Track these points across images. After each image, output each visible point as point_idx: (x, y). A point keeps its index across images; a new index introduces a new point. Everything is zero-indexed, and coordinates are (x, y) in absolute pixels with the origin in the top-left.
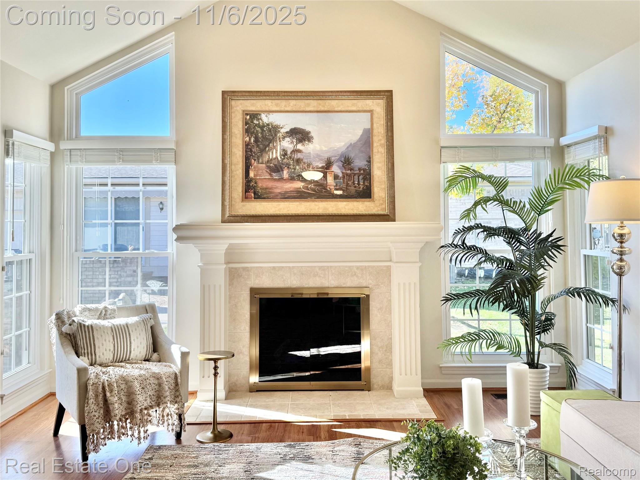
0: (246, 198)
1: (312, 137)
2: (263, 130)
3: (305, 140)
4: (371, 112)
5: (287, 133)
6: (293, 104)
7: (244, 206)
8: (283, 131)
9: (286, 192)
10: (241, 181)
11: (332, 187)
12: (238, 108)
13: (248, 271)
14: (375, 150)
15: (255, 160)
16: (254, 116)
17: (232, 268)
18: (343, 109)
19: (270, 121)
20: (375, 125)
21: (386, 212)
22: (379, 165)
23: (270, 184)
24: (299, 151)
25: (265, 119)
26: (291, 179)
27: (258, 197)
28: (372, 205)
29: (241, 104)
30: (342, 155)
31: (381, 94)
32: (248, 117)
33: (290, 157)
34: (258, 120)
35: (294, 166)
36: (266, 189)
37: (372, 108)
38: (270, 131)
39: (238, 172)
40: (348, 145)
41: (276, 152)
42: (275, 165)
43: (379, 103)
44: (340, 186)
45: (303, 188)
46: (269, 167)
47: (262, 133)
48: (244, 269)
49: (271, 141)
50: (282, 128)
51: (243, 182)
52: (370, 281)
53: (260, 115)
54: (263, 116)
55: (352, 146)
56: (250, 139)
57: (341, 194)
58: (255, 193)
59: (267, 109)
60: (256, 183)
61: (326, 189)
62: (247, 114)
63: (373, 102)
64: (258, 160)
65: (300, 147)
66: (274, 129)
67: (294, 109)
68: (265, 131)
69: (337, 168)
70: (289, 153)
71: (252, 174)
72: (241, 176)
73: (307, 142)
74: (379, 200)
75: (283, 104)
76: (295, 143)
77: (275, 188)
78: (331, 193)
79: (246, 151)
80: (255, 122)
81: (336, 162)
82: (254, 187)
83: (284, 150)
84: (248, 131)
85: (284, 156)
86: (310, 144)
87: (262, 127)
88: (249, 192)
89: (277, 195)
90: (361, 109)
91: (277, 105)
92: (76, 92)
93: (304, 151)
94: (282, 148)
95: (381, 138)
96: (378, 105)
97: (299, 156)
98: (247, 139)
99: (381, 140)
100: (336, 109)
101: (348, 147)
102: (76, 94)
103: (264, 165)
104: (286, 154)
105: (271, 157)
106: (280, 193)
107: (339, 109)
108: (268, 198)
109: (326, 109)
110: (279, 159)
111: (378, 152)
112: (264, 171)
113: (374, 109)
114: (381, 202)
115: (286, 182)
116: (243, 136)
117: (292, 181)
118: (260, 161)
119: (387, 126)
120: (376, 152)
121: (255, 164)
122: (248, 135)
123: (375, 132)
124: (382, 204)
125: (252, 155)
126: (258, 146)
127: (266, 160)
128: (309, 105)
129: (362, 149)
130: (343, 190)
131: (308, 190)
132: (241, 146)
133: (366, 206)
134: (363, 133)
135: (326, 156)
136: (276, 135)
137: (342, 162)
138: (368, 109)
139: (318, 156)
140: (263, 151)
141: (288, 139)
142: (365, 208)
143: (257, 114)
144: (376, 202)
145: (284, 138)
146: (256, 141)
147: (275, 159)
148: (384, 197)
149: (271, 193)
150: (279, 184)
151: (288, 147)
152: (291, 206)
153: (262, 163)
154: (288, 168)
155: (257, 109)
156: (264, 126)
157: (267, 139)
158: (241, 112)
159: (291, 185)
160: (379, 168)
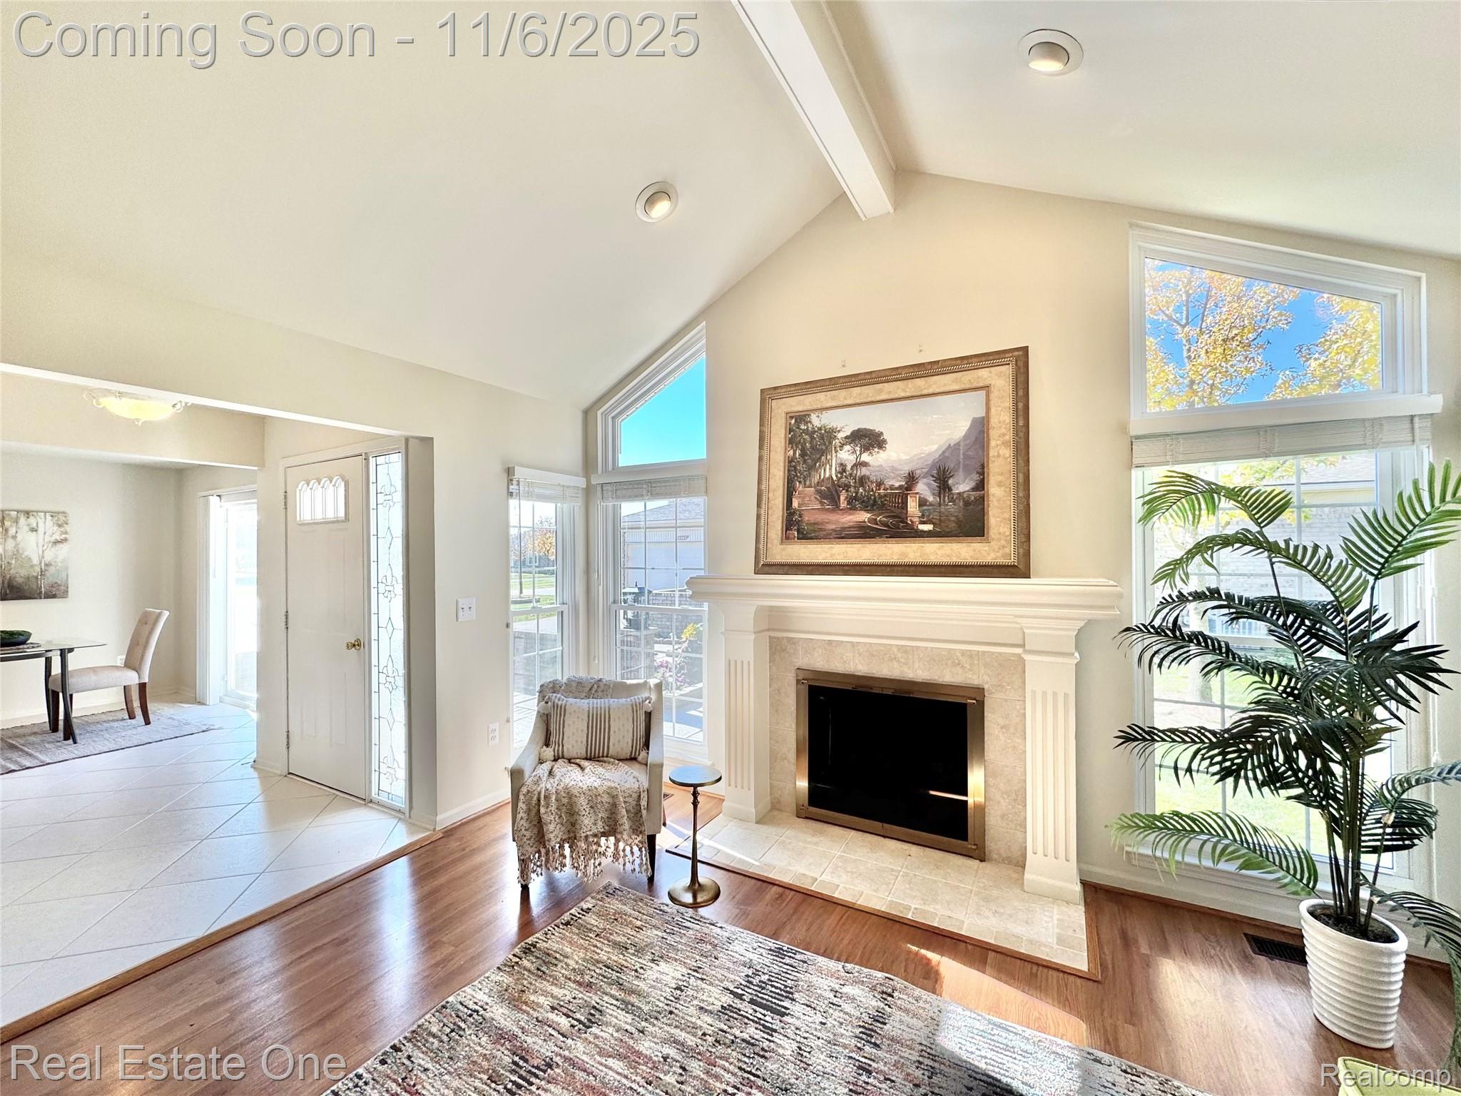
0: (787, 538)
1: (885, 441)
2: (812, 438)
3: (873, 447)
4: (986, 388)
5: (846, 438)
6: (856, 393)
7: (783, 550)
8: (841, 435)
9: (844, 529)
10: (781, 514)
11: (916, 520)
12: (780, 411)
13: (794, 644)
14: (992, 453)
15: (800, 482)
16: (801, 418)
17: (774, 638)
18: (937, 391)
19: (822, 423)
20: (993, 411)
21: (1012, 560)
22: (1000, 478)
23: (820, 517)
24: (865, 464)
25: (816, 421)
26: (850, 509)
27: (804, 536)
28: (985, 549)
29: (784, 404)
30: (933, 465)
31: (1007, 355)
32: (793, 421)
33: (851, 475)
34: (806, 423)
35: (855, 487)
36: (814, 524)
37: (987, 383)
38: (823, 438)
39: (777, 502)
40: (944, 448)
41: (830, 469)
42: (828, 488)
43: (1001, 372)
44: (929, 516)
45: (869, 522)
46: (819, 492)
47: (811, 443)
48: (789, 639)
49: (823, 453)
50: (839, 431)
51: (783, 516)
52: (986, 678)
53: (809, 415)
54: (814, 418)
55: (953, 449)
56: (795, 453)
57: (930, 531)
58: (799, 532)
59: (819, 407)
60: (800, 516)
61: (907, 523)
62: (792, 418)
63: (990, 372)
64: (805, 481)
65: (865, 457)
66: (829, 434)
67: (858, 401)
68: (815, 438)
69: (925, 487)
70: (849, 468)
71: (795, 504)
72: (781, 507)
73: (876, 450)
74: (999, 540)
75: (843, 396)
76: (858, 453)
77: (827, 523)
78: (913, 529)
79: (789, 470)
80: (803, 427)
81: (923, 477)
82: (798, 522)
83: (842, 464)
84: (792, 442)
85: (841, 473)
86: (881, 451)
87: (811, 434)
88: (791, 530)
89: (830, 534)
90: (968, 386)
91: (833, 398)
92: (613, 415)
93: (871, 464)
94: (839, 461)
95: (1003, 430)
96: (999, 375)
97: (864, 471)
98: (791, 452)
99: (1004, 435)
100: (925, 392)
101: (944, 452)
102: (613, 418)
103: (813, 489)
104: (844, 471)
105: (822, 477)
106: (834, 530)
107: (931, 391)
108: (817, 538)
109: (908, 394)
110: (835, 478)
111: (999, 456)
112: (813, 498)
113: (993, 383)
114: (1003, 542)
115: (843, 514)
116: (786, 449)
117: (852, 512)
118: (808, 483)
119: (1016, 410)
120: (994, 456)
121: (801, 488)
122: (792, 447)
123: (994, 421)
124: (1004, 547)
125: (797, 476)
126: (805, 462)
127: (816, 481)
128: (881, 391)
129: (970, 453)
130: (933, 524)
131: (877, 524)
132: (782, 464)
133: (974, 550)
134: (971, 425)
135: (906, 469)
136: (830, 443)
137: (933, 476)
138: (981, 384)
139: (893, 469)
140: (811, 468)
141: (847, 447)
142: (972, 553)
143: (805, 416)
144: (993, 543)
145: (842, 446)
146: (803, 455)
147: (828, 479)
148: (1008, 533)
149: (821, 530)
150: (834, 517)
151: (848, 460)
152: (848, 550)
153: (810, 486)
154: (847, 491)
155: (805, 408)
156: (814, 432)
157: (818, 450)
158: (784, 415)
159: (851, 517)
160: (1000, 484)
